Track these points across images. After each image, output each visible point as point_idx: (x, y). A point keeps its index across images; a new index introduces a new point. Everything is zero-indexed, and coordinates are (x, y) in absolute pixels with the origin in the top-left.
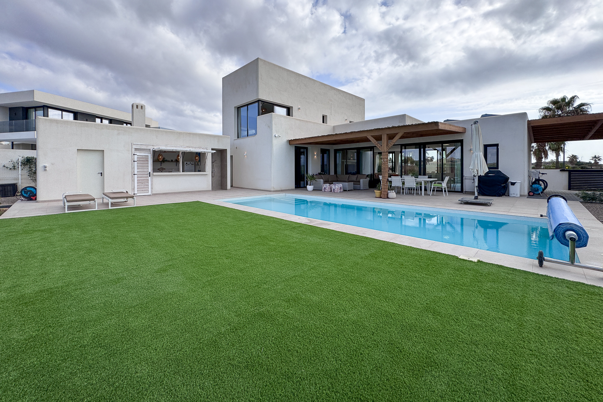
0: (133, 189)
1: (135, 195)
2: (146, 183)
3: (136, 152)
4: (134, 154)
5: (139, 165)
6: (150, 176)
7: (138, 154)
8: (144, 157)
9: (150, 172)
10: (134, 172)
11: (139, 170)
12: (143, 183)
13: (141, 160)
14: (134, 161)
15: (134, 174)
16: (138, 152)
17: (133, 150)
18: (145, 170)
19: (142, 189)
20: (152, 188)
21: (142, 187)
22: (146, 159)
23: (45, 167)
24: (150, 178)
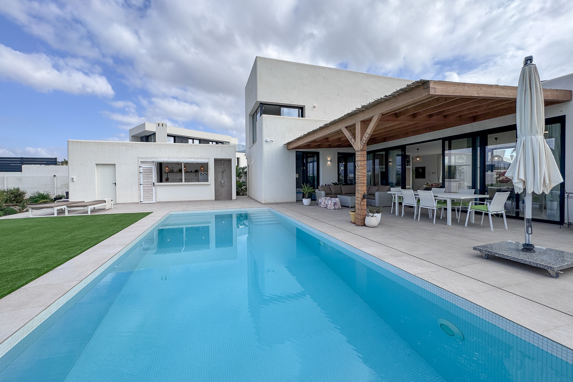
0: (140, 197)
1: (142, 203)
2: (151, 192)
3: (142, 164)
4: (140, 167)
5: (144, 176)
6: (154, 186)
7: (143, 166)
8: (149, 169)
9: (154, 183)
10: (140, 182)
11: (144, 181)
12: (148, 192)
13: (146, 171)
14: (140, 173)
15: (140, 184)
16: (143, 164)
17: (139, 163)
18: (150, 180)
19: (147, 198)
20: (156, 197)
21: (147, 196)
22: (150, 171)
23: (73, 179)
24: (154, 188)
